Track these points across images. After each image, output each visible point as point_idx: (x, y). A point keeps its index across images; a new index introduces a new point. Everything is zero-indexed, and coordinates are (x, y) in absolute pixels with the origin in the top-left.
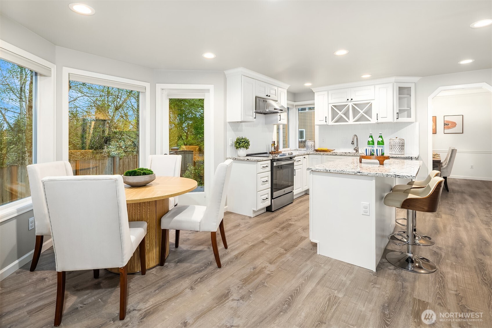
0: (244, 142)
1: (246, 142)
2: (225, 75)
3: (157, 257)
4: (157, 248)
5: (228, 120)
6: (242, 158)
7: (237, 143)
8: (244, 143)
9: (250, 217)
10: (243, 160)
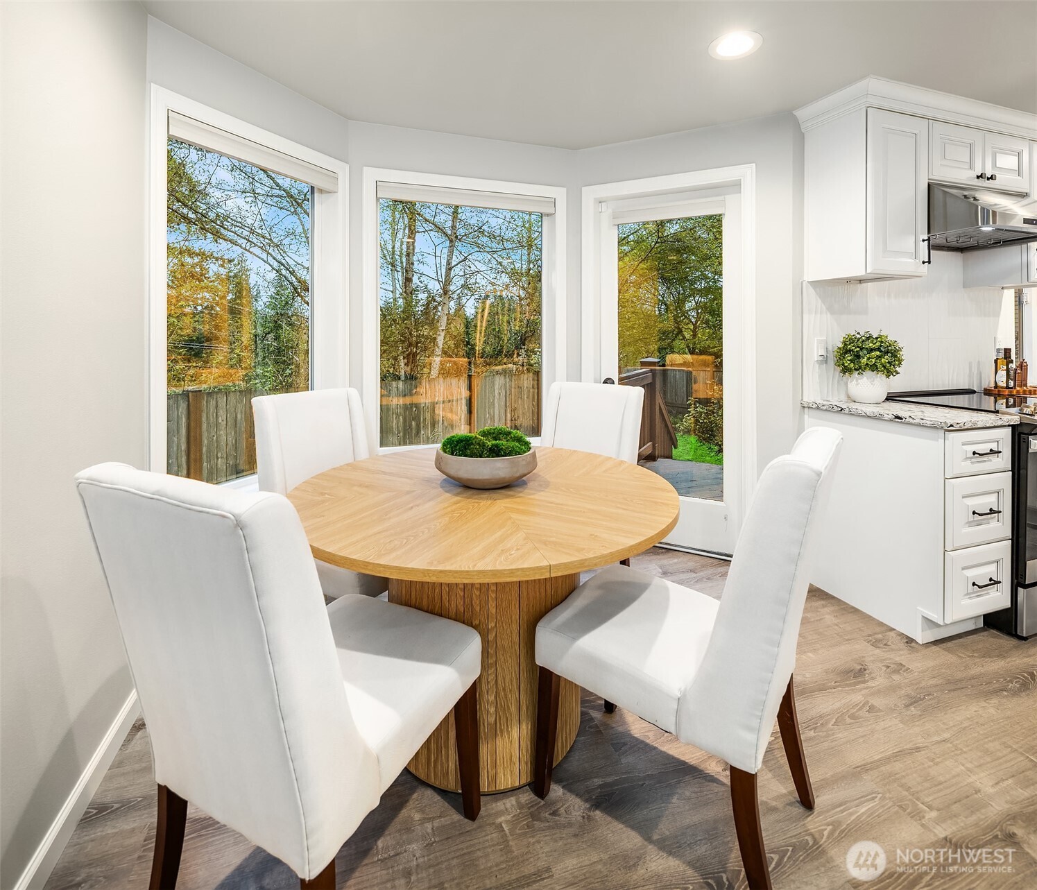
0: (879, 349)
1: (887, 352)
2: (796, 124)
3: (524, 759)
4: (524, 726)
5: (813, 274)
6: (869, 410)
7: (846, 353)
8: (878, 353)
9: (910, 640)
10: (879, 418)
